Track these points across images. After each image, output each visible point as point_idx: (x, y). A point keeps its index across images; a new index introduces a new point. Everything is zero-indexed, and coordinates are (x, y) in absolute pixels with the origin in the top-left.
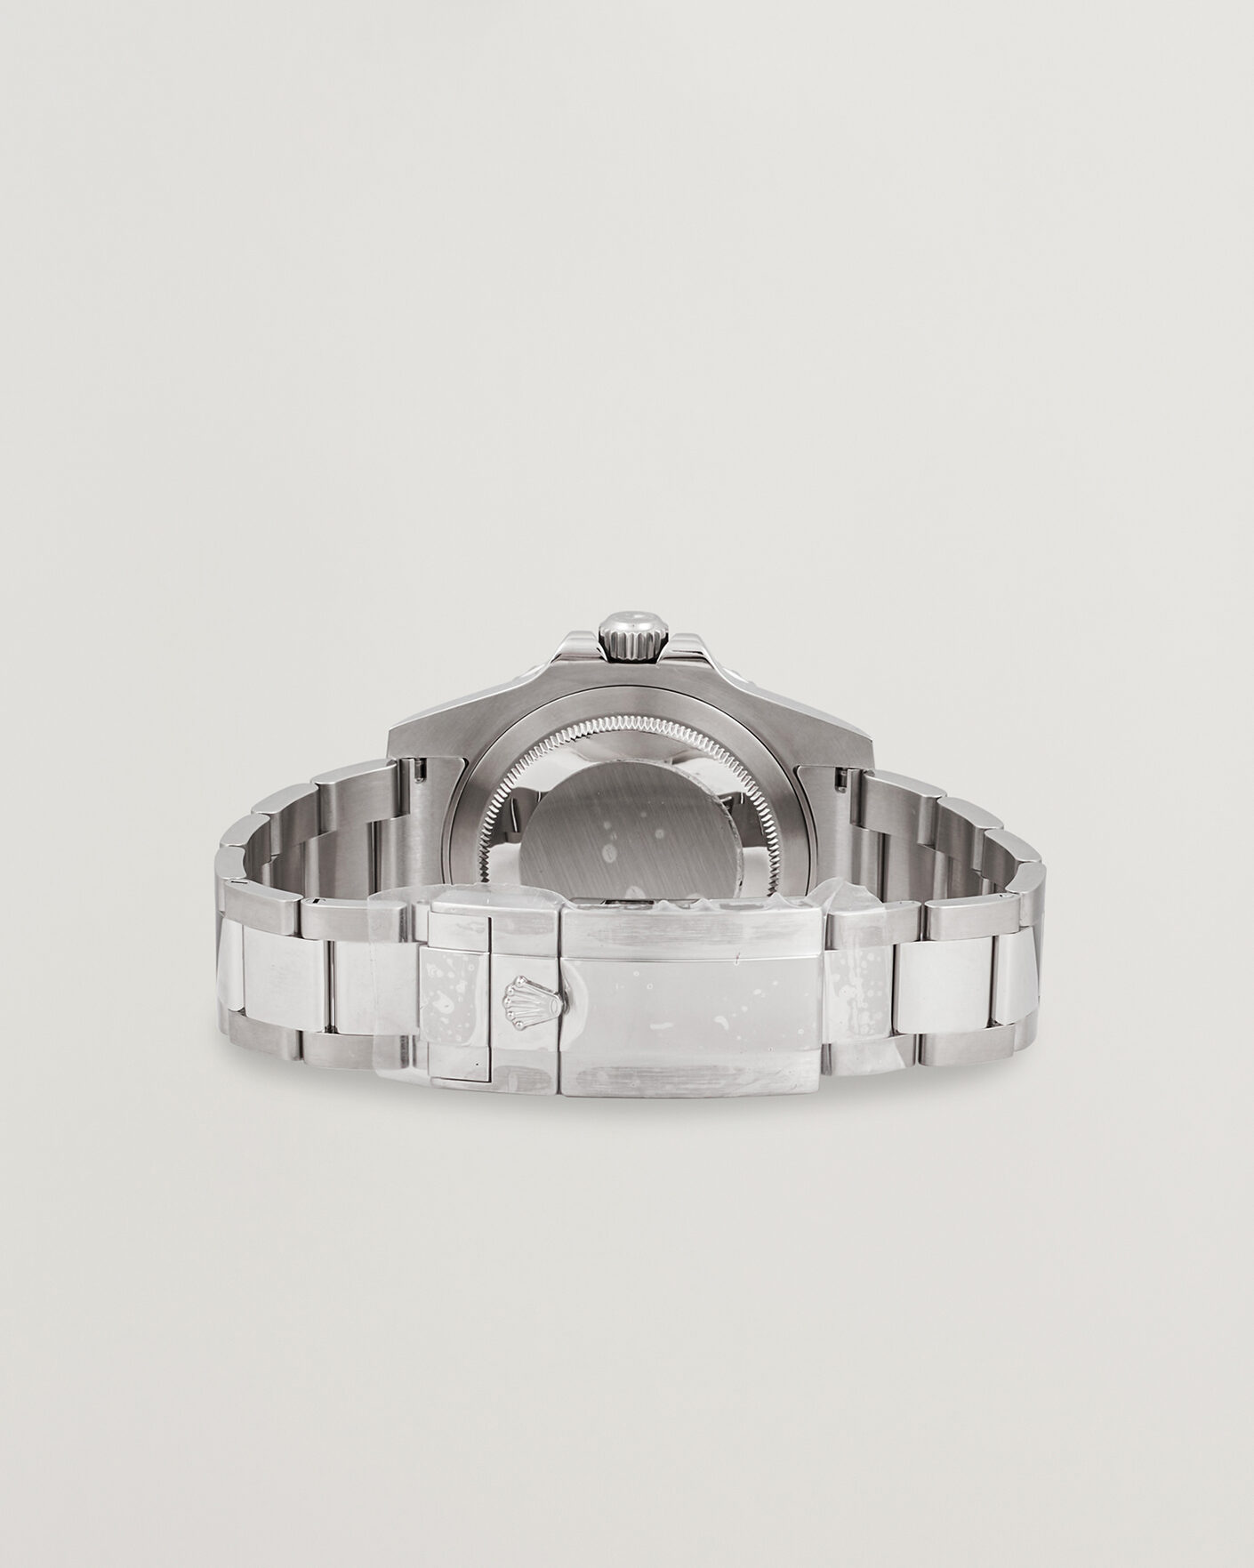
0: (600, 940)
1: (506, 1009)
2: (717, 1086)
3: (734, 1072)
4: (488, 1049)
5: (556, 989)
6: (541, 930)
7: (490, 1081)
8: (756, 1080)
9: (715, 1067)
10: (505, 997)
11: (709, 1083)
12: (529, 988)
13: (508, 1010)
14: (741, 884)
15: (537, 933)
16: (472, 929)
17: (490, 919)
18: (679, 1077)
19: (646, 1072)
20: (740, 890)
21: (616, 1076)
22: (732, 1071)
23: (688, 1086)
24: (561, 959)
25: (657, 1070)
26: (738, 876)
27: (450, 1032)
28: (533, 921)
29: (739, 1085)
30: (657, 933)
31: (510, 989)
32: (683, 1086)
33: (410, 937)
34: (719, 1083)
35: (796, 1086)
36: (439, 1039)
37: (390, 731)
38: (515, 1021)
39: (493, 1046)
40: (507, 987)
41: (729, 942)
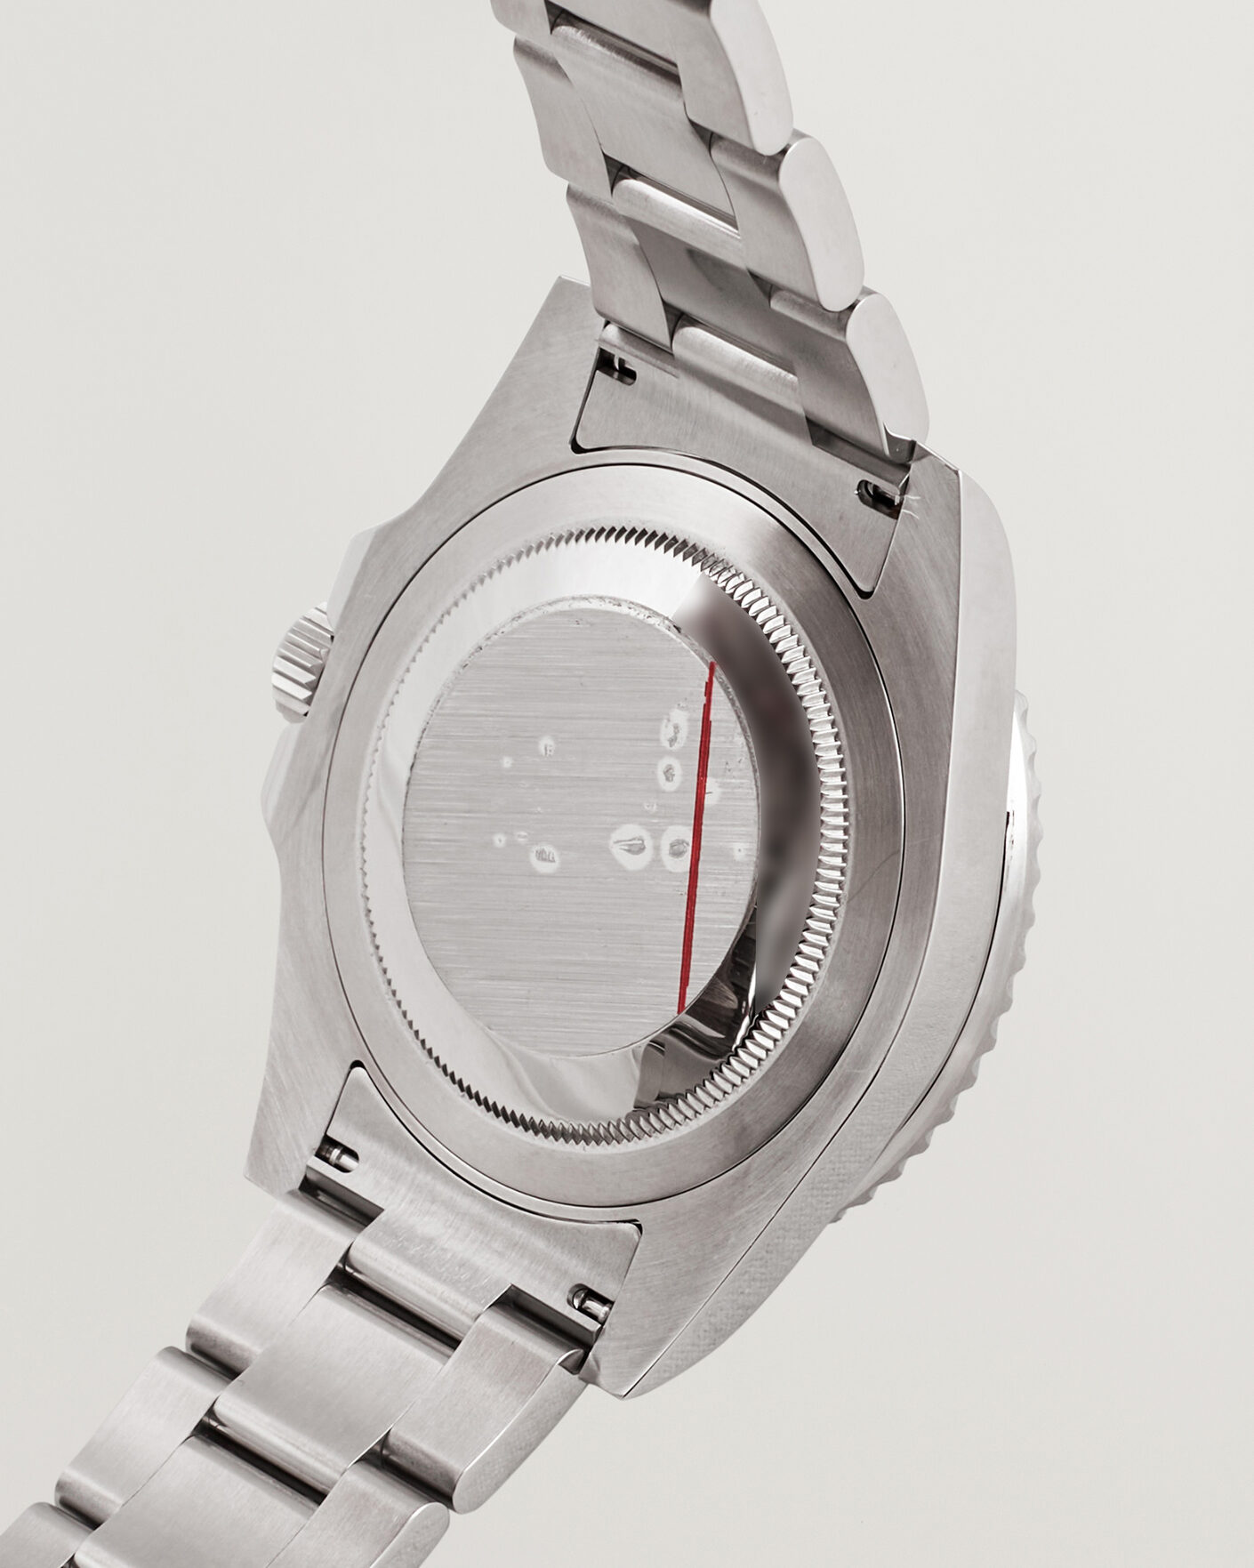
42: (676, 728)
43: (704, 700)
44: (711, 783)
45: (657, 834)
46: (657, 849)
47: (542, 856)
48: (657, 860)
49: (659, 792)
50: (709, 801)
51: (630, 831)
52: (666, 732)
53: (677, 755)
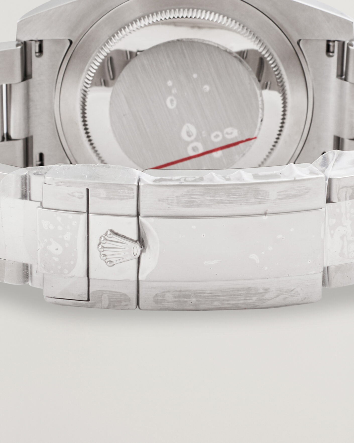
0: (168, 204)
1: (100, 252)
2: (251, 301)
3: (262, 291)
4: (87, 278)
5: (135, 238)
6: (126, 198)
7: (88, 300)
8: (278, 296)
9: (249, 288)
10: (99, 244)
11: (245, 300)
12: (116, 238)
13: (102, 253)
14: (262, 121)
15: (121, 199)
16: (74, 196)
17: (88, 190)
18: (223, 296)
19: (201, 293)
20: (261, 124)
21: (179, 297)
22: (261, 291)
23: (229, 302)
24: (140, 217)
25: (209, 292)
26: (260, 115)
27: (59, 267)
28: (120, 191)
29: (266, 299)
30: (209, 198)
31: (103, 239)
32: (227, 302)
33: (28, 197)
34: (252, 299)
35: (305, 298)
36: (52, 272)
37: (18, 23)
38: (107, 261)
39: (91, 276)
40: (101, 237)
41: (260, 203)
42: (232, 133)
43: (244, 139)
44: (220, 153)
45: (196, 140)
46: (192, 142)
47: (172, 101)
48: (188, 143)
49: (209, 135)
50: (215, 154)
51: (193, 130)
52: (229, 130)
53: (224, 137)
